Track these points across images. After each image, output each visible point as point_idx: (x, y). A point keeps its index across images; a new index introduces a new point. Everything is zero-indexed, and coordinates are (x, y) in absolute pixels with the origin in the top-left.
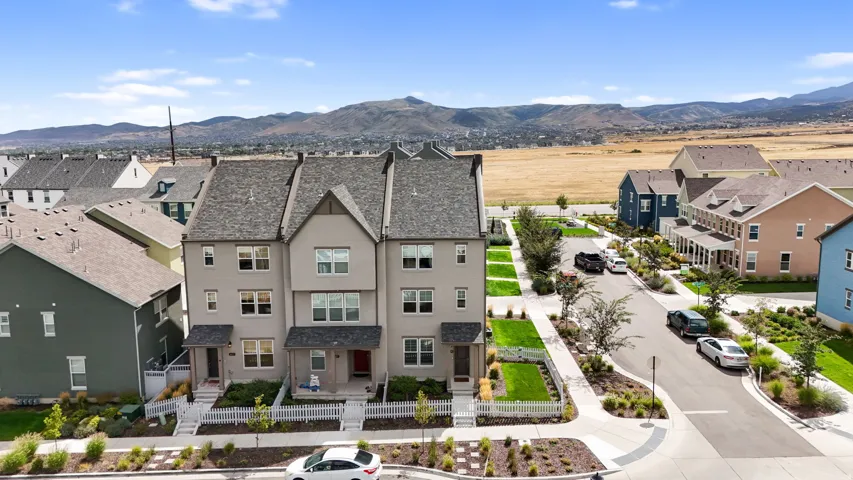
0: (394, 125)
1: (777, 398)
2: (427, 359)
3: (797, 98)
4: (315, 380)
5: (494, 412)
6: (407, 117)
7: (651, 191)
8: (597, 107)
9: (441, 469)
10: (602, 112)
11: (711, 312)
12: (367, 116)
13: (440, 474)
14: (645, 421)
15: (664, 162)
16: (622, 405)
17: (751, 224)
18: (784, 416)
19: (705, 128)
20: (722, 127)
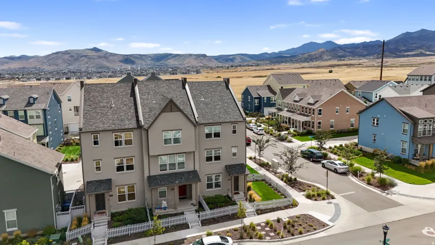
0: (87, 63)
1: (369, 183)
2: (217, 185)
3: (280, 52)
4: (164, 204)
5: (262, 207)
6: (94, 59)
7: (259, 95)
8: (196, 55)
9: (257, 239)
10: (198, 57)
11: (321, 148)
12: (69, 58)
13: (258, 241)
14: (327, 201)
15: (260, 82)
16: (314, 196)
17: (319, 109)
18: (377, 191)
19: (244, 66)
20: (251, 66)
